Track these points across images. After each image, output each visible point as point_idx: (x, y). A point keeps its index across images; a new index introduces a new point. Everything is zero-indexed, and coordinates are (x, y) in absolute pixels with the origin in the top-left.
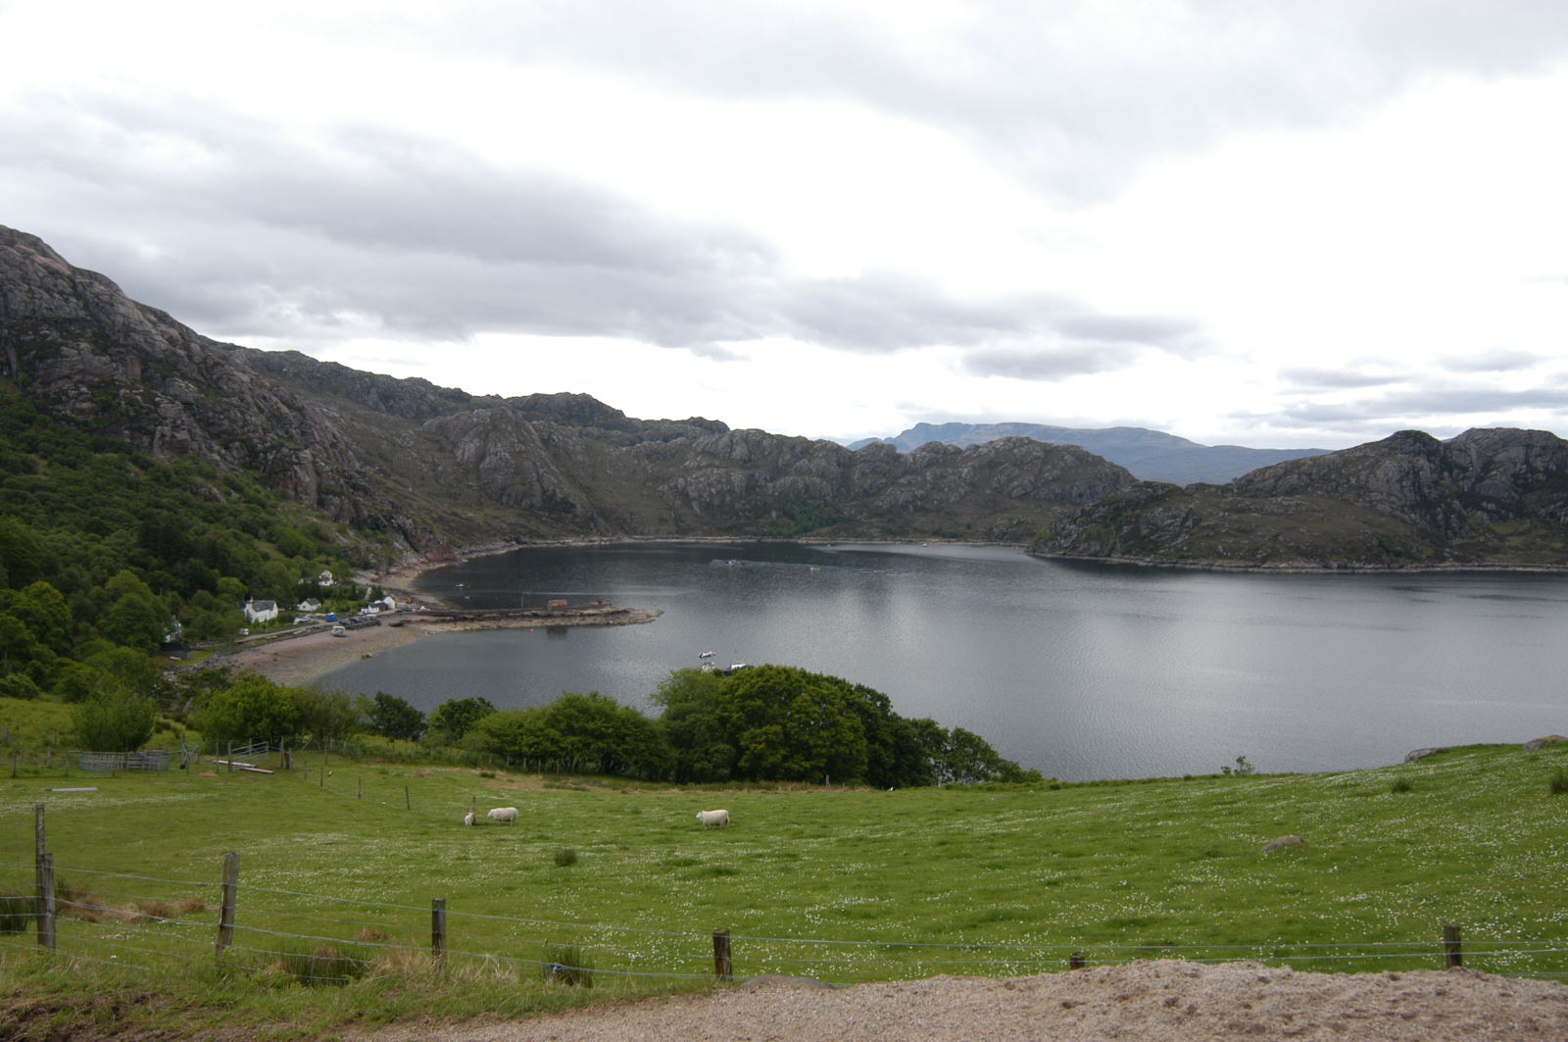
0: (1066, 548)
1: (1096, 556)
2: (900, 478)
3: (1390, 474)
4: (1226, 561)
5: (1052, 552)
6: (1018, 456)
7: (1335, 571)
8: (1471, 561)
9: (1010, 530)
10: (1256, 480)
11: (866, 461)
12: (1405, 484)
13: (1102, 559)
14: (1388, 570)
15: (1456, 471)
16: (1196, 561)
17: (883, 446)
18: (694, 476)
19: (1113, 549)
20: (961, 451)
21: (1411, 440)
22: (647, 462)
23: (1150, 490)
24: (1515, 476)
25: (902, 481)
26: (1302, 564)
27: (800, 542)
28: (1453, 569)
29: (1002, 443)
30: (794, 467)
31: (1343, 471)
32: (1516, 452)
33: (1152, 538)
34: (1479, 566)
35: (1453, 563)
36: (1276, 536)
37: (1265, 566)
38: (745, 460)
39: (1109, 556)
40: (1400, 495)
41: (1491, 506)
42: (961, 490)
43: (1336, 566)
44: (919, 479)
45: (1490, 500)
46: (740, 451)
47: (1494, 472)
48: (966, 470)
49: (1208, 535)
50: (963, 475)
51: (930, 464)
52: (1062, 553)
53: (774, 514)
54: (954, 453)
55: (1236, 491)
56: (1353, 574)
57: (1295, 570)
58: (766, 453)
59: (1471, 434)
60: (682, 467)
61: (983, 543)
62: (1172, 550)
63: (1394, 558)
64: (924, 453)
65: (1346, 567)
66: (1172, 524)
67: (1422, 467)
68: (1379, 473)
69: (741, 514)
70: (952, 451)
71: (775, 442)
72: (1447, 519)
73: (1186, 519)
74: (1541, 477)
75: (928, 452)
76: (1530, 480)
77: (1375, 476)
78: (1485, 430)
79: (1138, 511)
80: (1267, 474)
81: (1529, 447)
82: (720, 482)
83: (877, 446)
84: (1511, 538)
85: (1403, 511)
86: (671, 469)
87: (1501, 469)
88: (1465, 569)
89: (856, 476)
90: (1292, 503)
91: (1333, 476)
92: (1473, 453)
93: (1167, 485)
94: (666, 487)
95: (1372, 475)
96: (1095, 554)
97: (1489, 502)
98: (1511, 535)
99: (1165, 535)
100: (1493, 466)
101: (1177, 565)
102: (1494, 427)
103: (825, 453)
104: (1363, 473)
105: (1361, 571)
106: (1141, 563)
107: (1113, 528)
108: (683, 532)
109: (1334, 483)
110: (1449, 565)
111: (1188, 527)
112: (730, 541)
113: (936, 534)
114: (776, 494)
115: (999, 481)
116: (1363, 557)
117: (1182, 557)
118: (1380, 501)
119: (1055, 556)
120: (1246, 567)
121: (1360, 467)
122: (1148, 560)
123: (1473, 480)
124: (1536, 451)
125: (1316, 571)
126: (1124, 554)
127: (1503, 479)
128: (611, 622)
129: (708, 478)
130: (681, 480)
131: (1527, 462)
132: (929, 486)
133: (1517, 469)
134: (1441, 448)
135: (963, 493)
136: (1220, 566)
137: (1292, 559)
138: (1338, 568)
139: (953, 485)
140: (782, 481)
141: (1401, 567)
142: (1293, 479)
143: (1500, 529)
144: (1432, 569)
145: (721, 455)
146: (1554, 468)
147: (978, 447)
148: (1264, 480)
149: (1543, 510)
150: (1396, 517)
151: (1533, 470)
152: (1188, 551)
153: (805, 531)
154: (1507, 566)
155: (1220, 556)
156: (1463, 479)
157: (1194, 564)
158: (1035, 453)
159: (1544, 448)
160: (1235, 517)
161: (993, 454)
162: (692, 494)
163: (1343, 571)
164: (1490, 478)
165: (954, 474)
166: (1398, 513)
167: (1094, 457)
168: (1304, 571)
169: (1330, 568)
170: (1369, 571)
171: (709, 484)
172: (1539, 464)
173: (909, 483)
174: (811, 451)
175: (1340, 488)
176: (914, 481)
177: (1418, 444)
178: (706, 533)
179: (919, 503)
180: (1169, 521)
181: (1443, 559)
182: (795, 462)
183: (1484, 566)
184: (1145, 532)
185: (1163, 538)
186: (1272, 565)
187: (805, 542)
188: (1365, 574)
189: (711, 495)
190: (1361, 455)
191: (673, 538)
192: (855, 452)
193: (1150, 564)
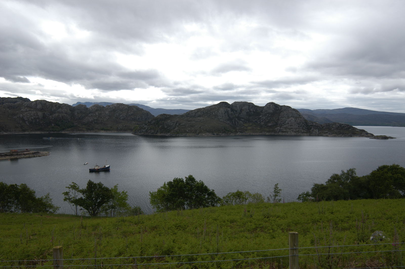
0: (144, 132)
1: (153, 134)
2: (89, 114)
3: (222, 112)
5: (141, 133)
6: (121, 108)
7: (216, 135)
8: (243, 132)
9: (123, 128)
10: (190, 113)
11: (78, 110)
12: (226, 114)
13: (155, 134)
14: (227, 135)
15: (234, 111)
16: (182, 134)
17: (83, 105)
18: (25, 114)
19: (157, 132)
21: (224, 104)
22: (8, 109)
23: (165, 116)
24: (247, 113)
25: (89, 115)
26: (208, 134)
27: (63, 133)
28: (240, 134)
29: (116, 105)
30: (57, 111)
31: (211, 111)
32: (247, 107)
33: (168, 128)
34: (245, 134)
35: (240, 133)
36: (200, 127)
37: (199, 135)
38: (41, 109)
39: (156, 133)
40: (225, 117)
42: (106, 117)
44: (94, 114)
45: (243, 118)
46: (39, 106)
47: (243, 112)
48: (107, 112)
49: (183, 127)
51: (97, 111)
53: (53, 125)
54: (103, 108)
55: (185, 116)
56: (220, 136)
57: (207, 136)
58: (48, 107)
59: (235, 103)
60: (20, 111)
61: (116, 132)
62: (175, 131)
63: (228, 132)
64: (94, 108)
67: (229, 111)
68: (220, 112)
69: (42, 125)
70: (102, 107)
71: (50, 103)
72: (235, 123)
73: (176, 123)
74: (252, 113)
75: (96, 107)
76: (250, 114)
78: (238, 102)
79: (163, 122)
80: (193, 112)
81: (249, 106)
82: (34, 115)
83: (81, 105)
84: (248, 127)
86: (17, 112)
87: (244, 111)
88: (243, 134)
89: (76, 114)
90: (202, 119)
91: (209, 112)
92: (238, 107)
93: (169, 115)
94: (16, 117)
95: (218, 112)
96: (153, 133)
97: (242, 119)
98: (248, 126)
99: (172, 128)
100: (242, 110)
101: (177, 135)
102: (240, 101)
103: (66, 107)
104: (216, 112)
105: (222, 135)
106: (167, 135)
107: (157, 126)
108: (24, 131)
109: (209, 114)
110: (238, 133)
111: (177, 125)
112: (40, 133)
113: (102, 129)
114: (53, 119)
115: (116, 115)
116: (222, 132)
117: (178, 133)
118: (221, 119)
119: (142, 134)
120: (195, 135)
121: (215, 110)
122: (169, 134)
123: (238, 114)
124: (251, 107)
125: (212, 135)
126: (161, 133)
127: (245, 113)
129: (30, 114)
130: (21, 115)
131: (249, 109)
132: (98, 117)
133: (247, 111)
134: (231, 106)
135: (107, 119)
136: (189, 135)
137: (206, 133)
139: (104, 116)
140: (55, 115)
141: (230, 134)
142: (199, 113)
143: (246, 125)
144: (236, 134)
145: (33, 107)
146: (255, 111)
147: (109, 106)
148: (192, 114)
149: (254, 121)
150: (224, 122)
151: (250, 111)
152: (179, 131)
153: (63, 129)
154: (250, 133)
155: (188, 133)
156: (236, 113)
157: (182, 135)
158: (125, 108)
159: (252, 106)
160: (189, 123)
161: (114, 108)
162: (25, 119)
163: (217, 135)
164: (242, 113)
165: (104, 113)
166: (225, 121)
167: (141, 109)
168: (209, 136)
169: (215, 135)
171: (31, 116)
172: (252, 110)
173: (92, 116)
174: (61, 106)
175: (211, 115)
176: (93, 115)
177: (226, 105)
178: (31, 131)
179: (96, 121)
180: (172, 124)
181: (237, 132)
182: (57, 110)
183: (246, 134)
184: (166, 127)
185: (171, 128)
186: (201, 135)
187: (64, 133)
188: (223, 136)
189: (32, 119)
190: (214, 107)
191: (21, 132)
192: (74, 107)
193: (170, 135)
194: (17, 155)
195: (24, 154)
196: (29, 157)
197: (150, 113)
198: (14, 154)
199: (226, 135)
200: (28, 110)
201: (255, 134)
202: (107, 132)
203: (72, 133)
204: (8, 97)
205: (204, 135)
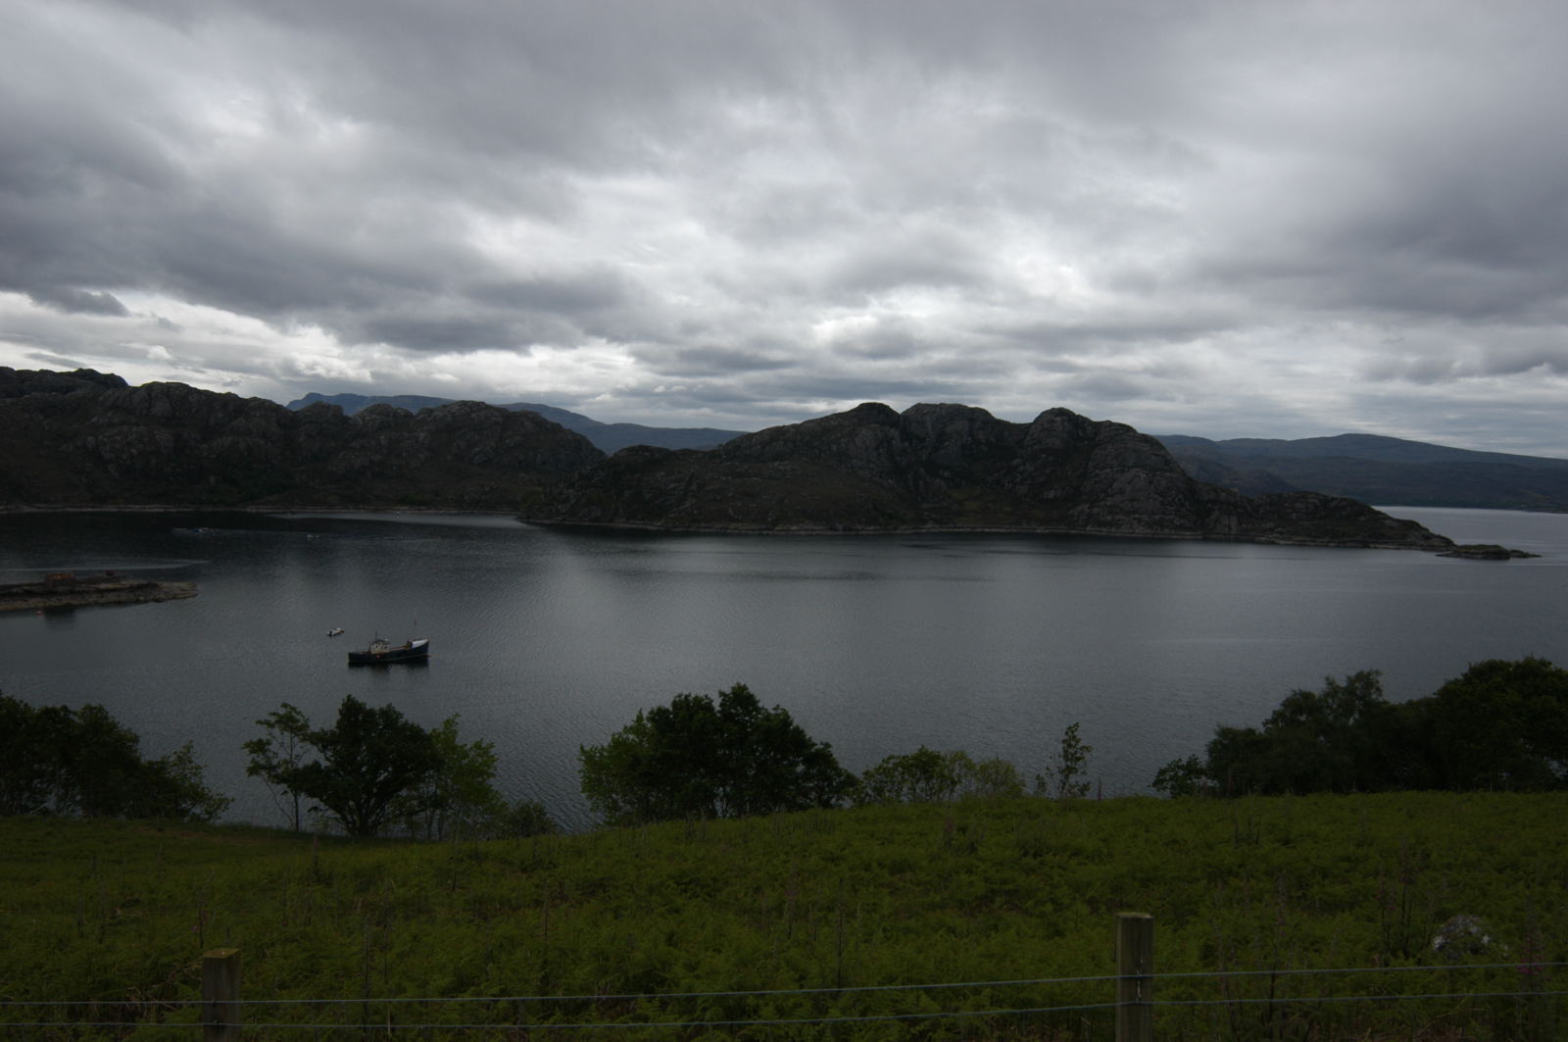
0: (565, 514)
1: (597, 521)
2: (351, 442)
3: (868, 442)
4: (739, 525)
5: (550, 519)
6: (476, 421)
7: (841, 533)
8: (946, 523)
9: (483, 497)
10: (743, 446)
11: (311, 422)
12: (881, 451)
13: (604, 525)
14: (886, 532)
15: (915, 441)
16: (709, 525)
17: (329, 407)
18: (107, 434)
19: (615, 514)
20: (411, 414)
21: (875, 412)
22: (41, 417)
23: (646, 454)
24: (963, 447)
25: (353, 444)
26: (811, 527)
27: (248, 510)
28: (935, 530)
29: (457, 408)
30: (229, 427)
31: (824, 439)
32: (962, 425)
33: (656, 502)
34: (954, 528)
35: (933, 525)
36: (782, 500)
37: (777, 528)
38: (168, 417)
39: (611, 521)
40: (877, 462)
41: (946, 474)
42: (420, 455)
43: (841, 528)
44: (373, 443)
45: (946, 468)
46: (160, 407)
47: (947, 443)
48: (423, 435)
49: (715, 500)
50: (420, 440)
51: (382, 428)
52: (561, 518)
53: (212, 479)
54: (405, 416)
55: (724, 457)
56: (857, 535)
57: (806, 533)
58: (194, 410)
59: (918, 407)
60: (88, 423)
61: (456, 511)
62: (683, 514)
63: (889, 521)
64: (373, 416)
65: (850, 530)
66: (675, 488)
67: (893, 437)
68: (858, 441)
69: (171, 478)
70: (402, 414)
71: (204, 397)
72: (916, 485)
73: (689, 483)
74: (984, 448)
75: (379, 414)
76: (975, 451)
77: (854, 443)
78: (929, 405)
79: (637, 475)
80: (754, 440)
81: (972, 421)
82: (141, 441)
83: (323, 406)
84: (966, 503)
85: (881, 477)
86: (75, 426)
87: (953, 441)
88: (945, 530)
89: (301, 439)
90: (789, 468)
91: (816, 443)
92: (929, 425)
94: (71, 446)
95: (851, 443)
97: (944, 470)
98: (967, 500)
99: (670, 499)
100: (945, 438)
101: (692, 529)
102: (938, 403)
103: (263, 412)
104: (842, 440)
105: (863, 532)
106: (650, 528)
107: (613, 493)
108: (101, 500)
109: (817, 451)
110: (930, 527)
111: (693, 491)
112: (162, 510)
113: (404, 501)
114: (214, 456)
115: (458, 446)
116: (864, 519)
117: (695, 521)
118: (860, 468)
119: (555, 522)
120: (760, 530)
121: (839, 435)
122: (659, 524)
123: (930, 449)
124: (977, 425)
125: (824, 533)
126: (628, 519)
127: (955, 449)
128: (142, 598)
129: (127, 437)
130: (90, 438)
131: (971, 434)
132: (385, 451)
133: (964, 441)
134: (901, 420)
135: (423, 459)
136: (736, 529)
137: (802, 522)
138: (844, 530)
139: (411, 450)
140: (219, 441)
141: (896, 529)
142: (778, 445)
143: (957, 495)
144: (918, 531)
145: (137, 411)
146: (994, 440)
147: (431, 411)
148: (751, 447)
149: (990, 478)
150: (875, 482)
151: (976, 442)
152: (699, 514)
153: (252, 498)
154: (974, 528)
155: (732, 520)
156: (921, 449)
157: (708, 527)
158: (494, 419)
159: (984, 422)
160: (738, 481)
161: (449, 419)
162: (107, 456)
164: (944, 448)
165: (410, 438)
166: (877, 479)
167: (552, 424)
168: (814, 533)
169: (836, 530)
170: (871, 533)
171: (128, 444)
172: (981, 436)
173: (363, 447)
174: (246, 409)
175: (823, 455)
176: (367, 445)
178: (129, 502)
179: (377, 469)
180: (673, 485)
181: (924, 522)
182: (229, 421)
183: (959, 528)
184: (648, 496)
185: (668, 503)
187: (254, 511)
188: (868, 535)
189: (131, 456)
190: (836, 423)
191: (88, 507)
192: (297, 412)
193: (662, 529)
194: (71, 592)
195: (99, 591)
196: (120, 603)
197: (589, 443)
198: (60, 589)
199: (881, 532)
200: (116, 420)
201: (993, 530)
202: (419, 510)
203: (284, 513)
204: (42, 371)
205: (794, 531)
